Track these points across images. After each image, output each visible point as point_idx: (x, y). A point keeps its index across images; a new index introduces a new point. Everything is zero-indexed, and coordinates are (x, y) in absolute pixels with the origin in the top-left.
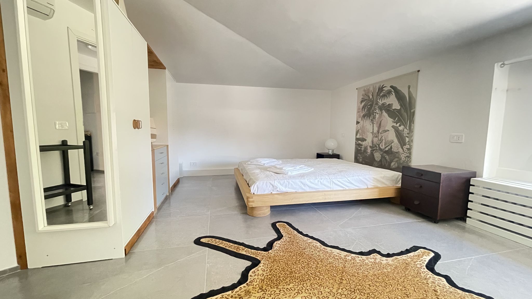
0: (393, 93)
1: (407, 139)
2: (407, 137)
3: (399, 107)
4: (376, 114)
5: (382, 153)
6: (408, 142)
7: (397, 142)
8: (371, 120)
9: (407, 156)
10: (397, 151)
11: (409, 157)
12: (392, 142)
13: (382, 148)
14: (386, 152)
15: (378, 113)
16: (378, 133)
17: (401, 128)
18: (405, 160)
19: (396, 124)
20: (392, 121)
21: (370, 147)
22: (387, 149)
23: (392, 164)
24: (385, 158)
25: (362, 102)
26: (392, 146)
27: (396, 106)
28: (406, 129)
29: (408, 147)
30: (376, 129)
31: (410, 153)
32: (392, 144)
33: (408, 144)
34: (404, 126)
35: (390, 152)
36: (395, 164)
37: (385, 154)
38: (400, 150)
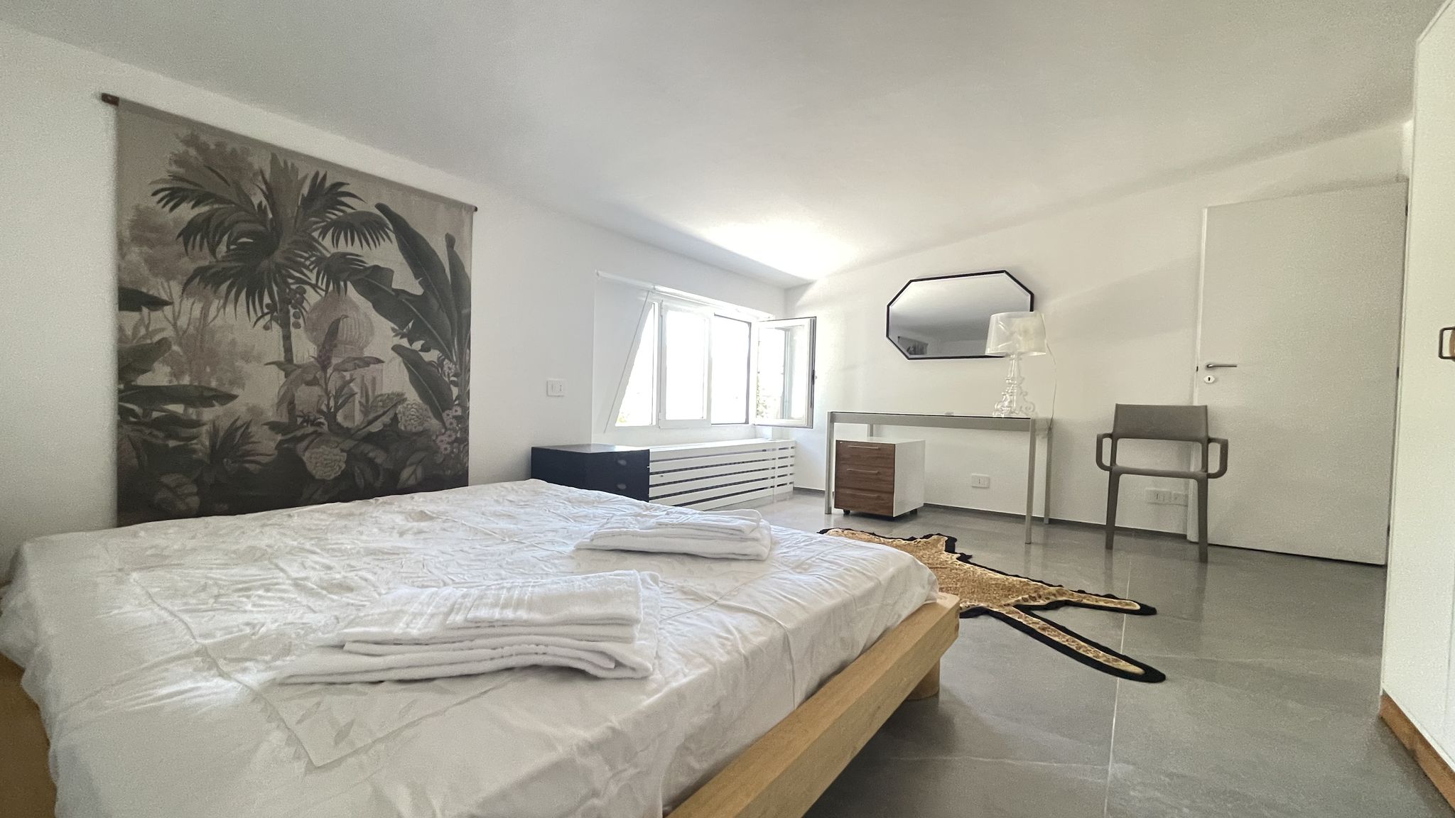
0: (392, 236)
1: (455, 391)
2: (455, 384)
3: (417, 290)
4: (307, 287)
5: (349, 444)
6: (457, 398)
7: (419, 400)
8: (272, 308)
9: (457, 440)
10: (421, 429)
11: (463, 441)
12: (400, 398)
13: (346, 424)
14: (370, 438)
15: (315, 287)
16: (324, 368)
17: (432, 356)
18: (452, 452)
19: (411, 342)
20: (393, 329)
21: (274, 427)
22: (376, 427)
23: (405, 474)
24: (371, 462)
25: (175, 196)
26: (396, 414)
27: (405, 280)
28: (451, 360)
29: (459, 413)
30: (305, 349)
31: (465, 430)
32: (400, 408)
33: (458, 405)
34: (442, 350)
35: (390, 437)
36: (414, 472)
37: (366, 448)
38: (434, 423)
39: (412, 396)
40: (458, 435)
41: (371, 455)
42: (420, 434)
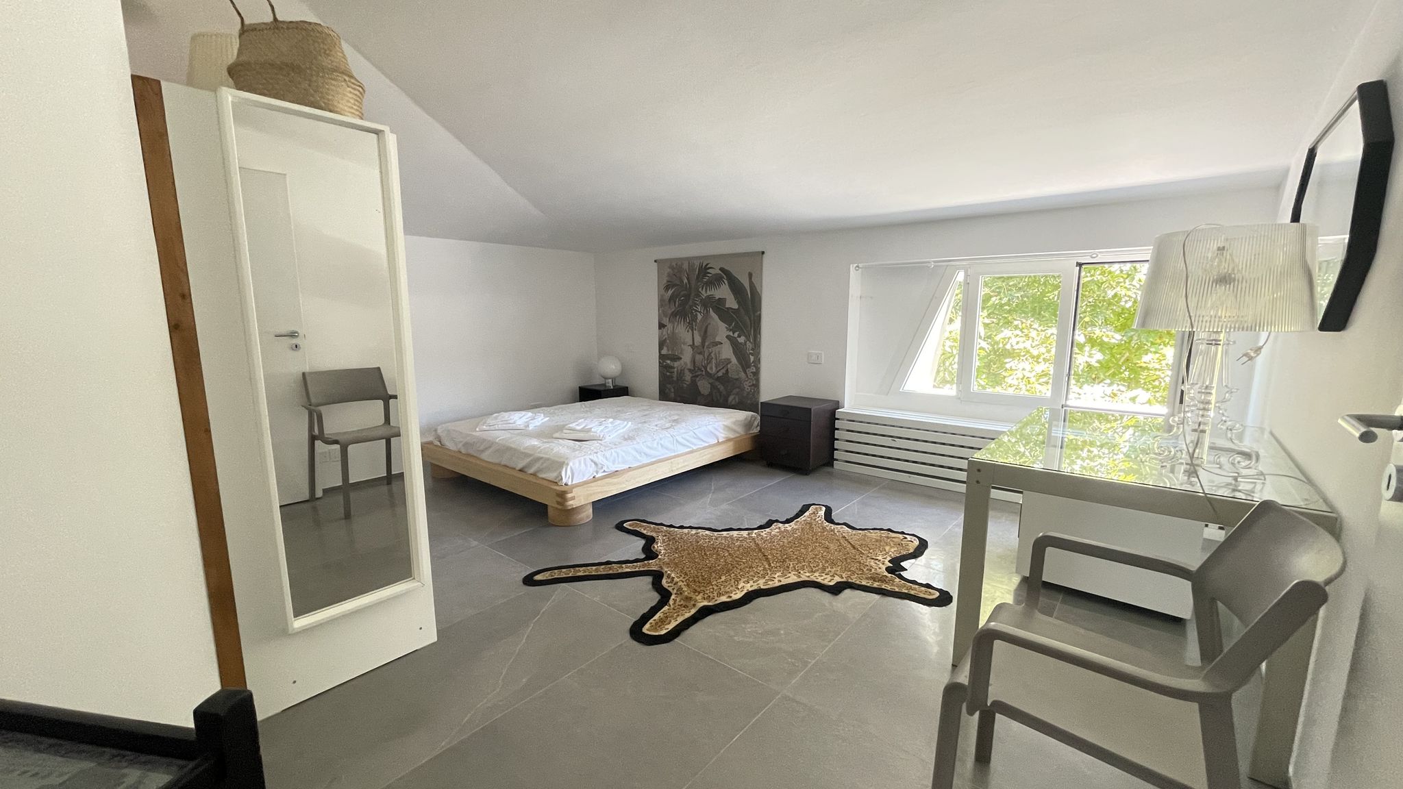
0: (726, 282)
1: (752, 358)
2: (752, 354)
3: (736, 306)
4: (698, 313)
5: (711, 381)
6: (753, 362)
7: (736, 363)
8: (689, 323)
9: (753, 385)
10: (737, 377)
11: (756, 385)
12: (728, 361)
13: (710, 372)
14: (718, 379)
15: (700, 312)
16: (703, 348)
17: (742, 340)
18: (751, 391)
19: (733, 334)
20: (726, 328)
21: (690, 370)
22: (720, 374)
23: (731, 398)
24: (719, 389)
25: (667, 288)
26: (727, 370)
27: (732, 303)
28: (750, 342)
29: (754, 370)
30: (698, 340)
31: (758, 380)
32: (729, 366)
33: (754, 366)
34: (746, 336)
35: (725, 379)
36: (735, 398)
37: (717, 383)
38: (742, 375)
39: (734, 360)
40: (754, 383)
41: (719, 387)
42: (737, 379)
